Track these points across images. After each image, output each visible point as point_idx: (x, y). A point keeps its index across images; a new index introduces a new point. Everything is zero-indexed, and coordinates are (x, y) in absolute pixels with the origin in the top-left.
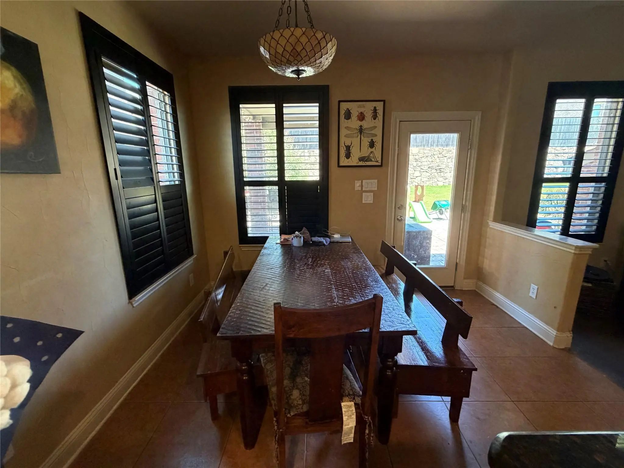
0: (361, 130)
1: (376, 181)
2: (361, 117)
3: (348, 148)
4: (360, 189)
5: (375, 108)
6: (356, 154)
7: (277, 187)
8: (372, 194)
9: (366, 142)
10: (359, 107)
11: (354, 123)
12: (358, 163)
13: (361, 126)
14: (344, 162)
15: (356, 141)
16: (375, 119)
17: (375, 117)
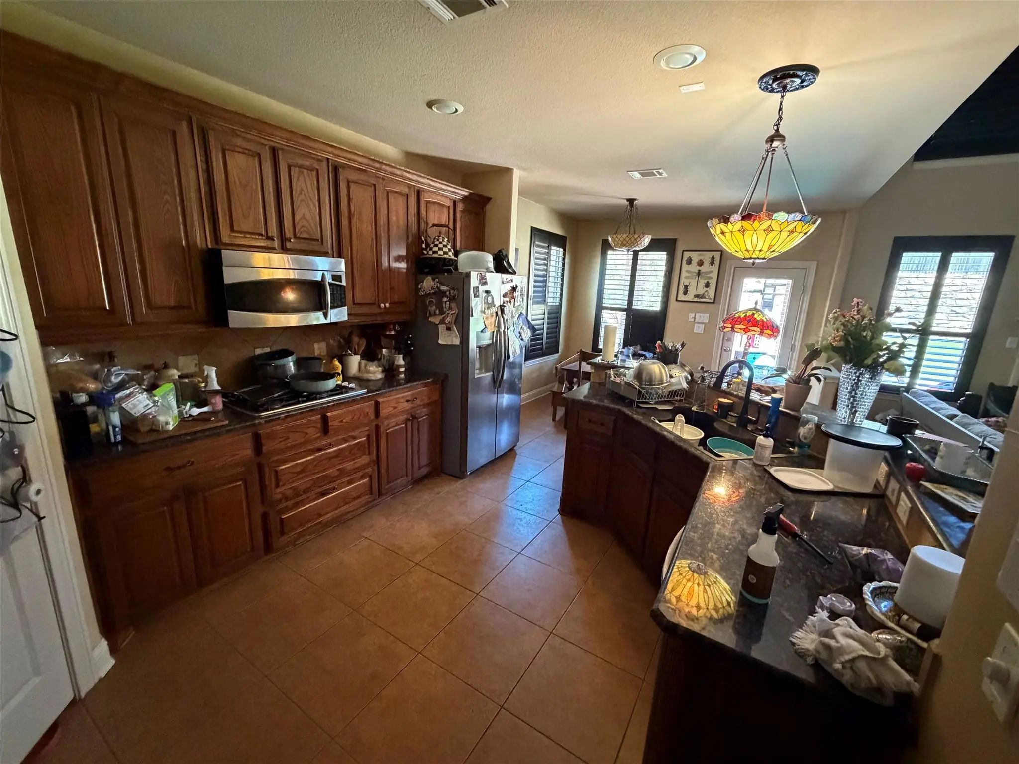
0: (699, 273)
1: (708, 315)
2: (701, 263)
3: (686, 287)
4: (693, 320)
5: (713, 256)
6: (692, 292)
7: (625, 313)
8: (703, 325)
9: (702, 282)
10: (699, 255)
11: (694, 267)
12: (693, 299)
13: (699, 270)
14: (681, 297)
15: (693, 282)
16: (712, 265)
17: (712, 263)
